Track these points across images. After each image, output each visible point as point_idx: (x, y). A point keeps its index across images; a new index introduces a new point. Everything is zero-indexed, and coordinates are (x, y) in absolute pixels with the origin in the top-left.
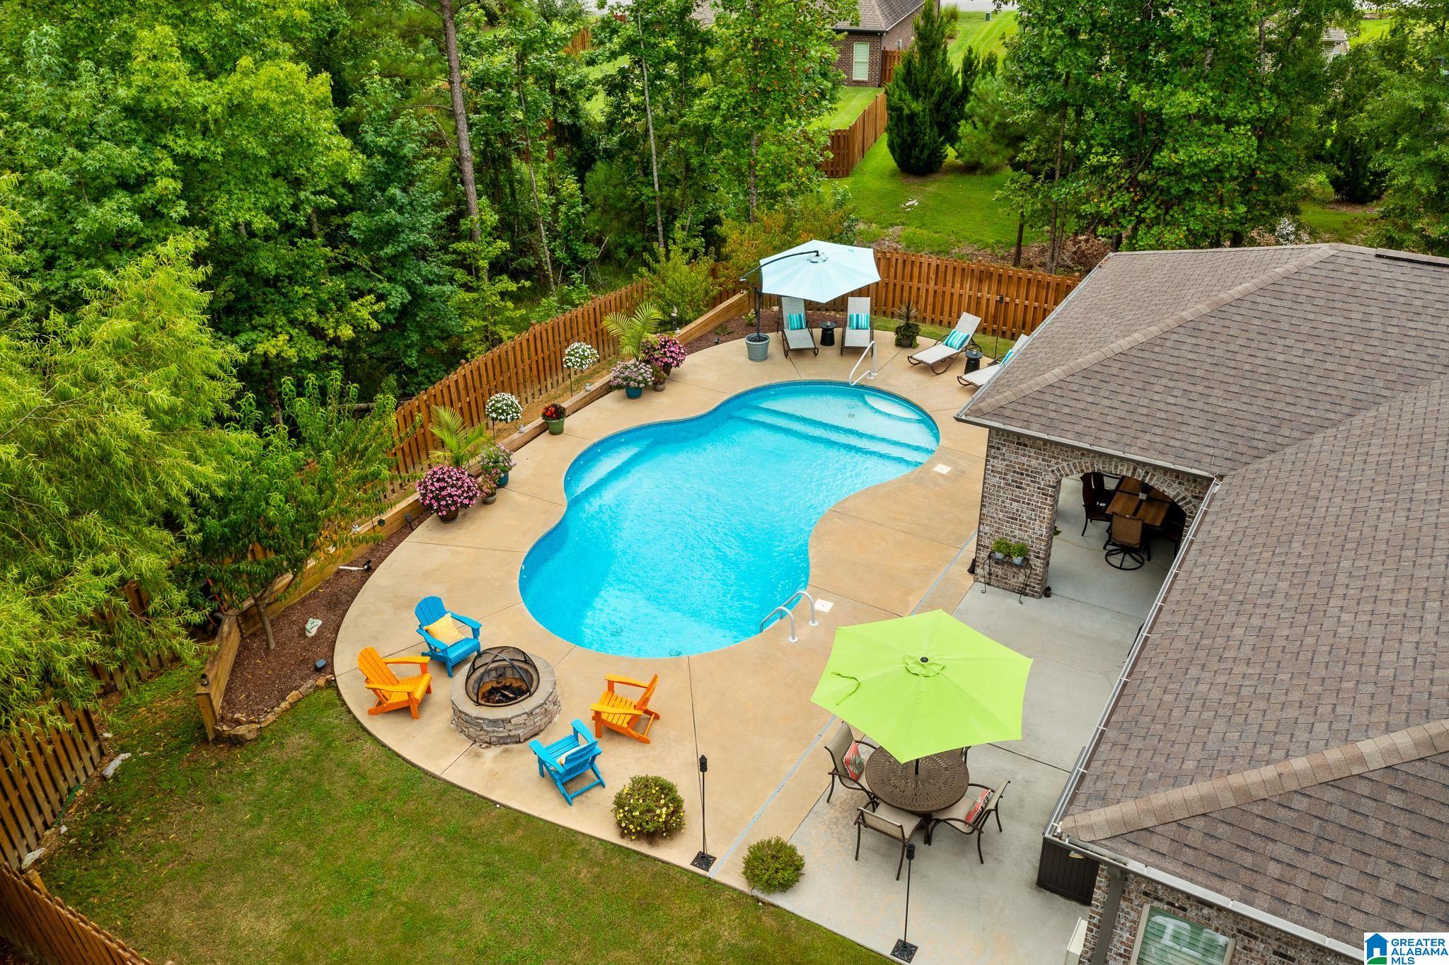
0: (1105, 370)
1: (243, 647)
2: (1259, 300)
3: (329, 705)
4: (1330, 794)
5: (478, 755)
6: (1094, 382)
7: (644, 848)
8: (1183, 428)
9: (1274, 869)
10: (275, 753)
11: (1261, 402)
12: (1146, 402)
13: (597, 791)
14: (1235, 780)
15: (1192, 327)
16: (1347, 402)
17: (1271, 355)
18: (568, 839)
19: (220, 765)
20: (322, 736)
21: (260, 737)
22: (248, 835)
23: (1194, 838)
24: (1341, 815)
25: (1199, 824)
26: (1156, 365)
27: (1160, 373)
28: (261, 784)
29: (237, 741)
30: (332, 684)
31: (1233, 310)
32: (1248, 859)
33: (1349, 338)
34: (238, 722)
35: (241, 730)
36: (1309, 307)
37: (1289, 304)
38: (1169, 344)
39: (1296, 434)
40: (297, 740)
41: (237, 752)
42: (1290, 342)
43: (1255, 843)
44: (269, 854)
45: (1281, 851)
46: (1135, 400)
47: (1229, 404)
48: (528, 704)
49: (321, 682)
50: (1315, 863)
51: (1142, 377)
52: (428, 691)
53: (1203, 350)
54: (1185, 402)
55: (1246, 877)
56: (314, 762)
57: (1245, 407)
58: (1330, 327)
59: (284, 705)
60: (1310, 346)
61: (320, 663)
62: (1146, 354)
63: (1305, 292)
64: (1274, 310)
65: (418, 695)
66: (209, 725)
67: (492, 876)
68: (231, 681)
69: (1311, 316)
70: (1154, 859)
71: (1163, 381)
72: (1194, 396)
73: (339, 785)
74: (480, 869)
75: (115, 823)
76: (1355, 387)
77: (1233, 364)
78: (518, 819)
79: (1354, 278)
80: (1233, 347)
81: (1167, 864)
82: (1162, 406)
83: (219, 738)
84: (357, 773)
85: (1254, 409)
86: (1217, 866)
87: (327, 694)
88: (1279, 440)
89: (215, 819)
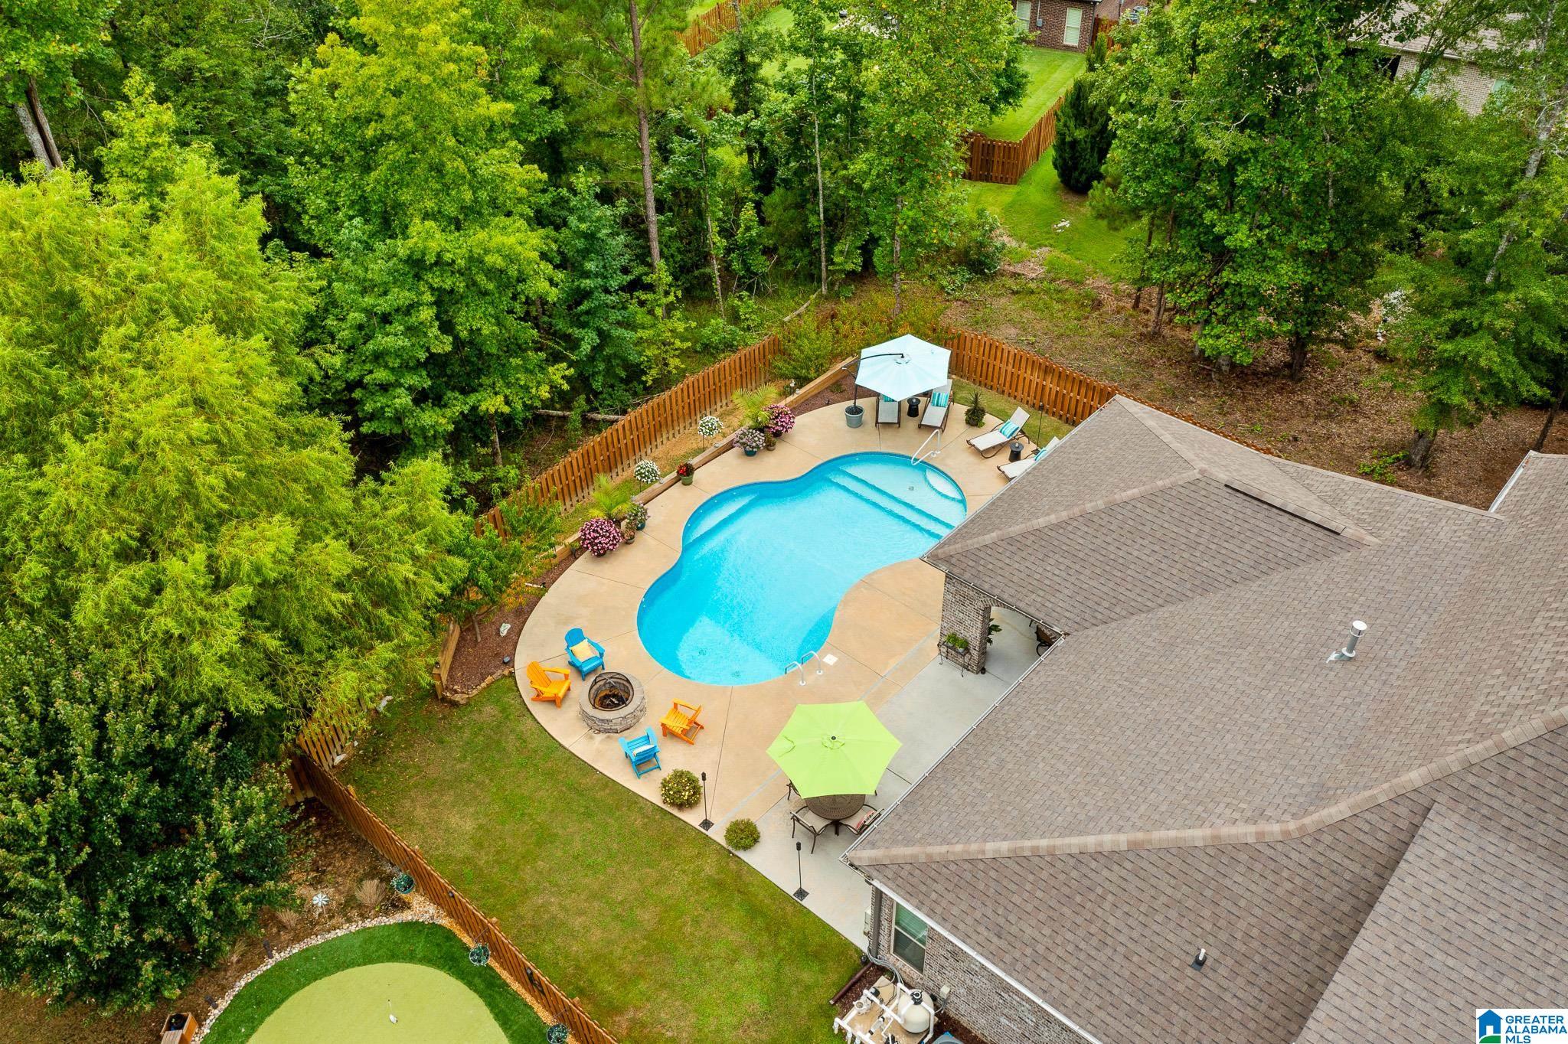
0: (1023, 540)
1: (462, 638)
2: (1139, 505)
3: (509, 689)
4: (967, 866)
5: (591, 738)
6: (1013, 549)
7: (675, 812)
8: (1058, 595)
9: (934, 896)
10: (475, 716)
11: (1111, 585)
12: (1040, 570)
13: (655, 772)
14: (929, 849)
15: (1088, 518)
16: (1163, 595)
17: (1130, 550)
18: (633, 800)
19: (444, 718)
20: (504, 710)
21: (468, 704)
22: (458, 766)
23: (904, 873)
24: (968, 876)
25: (908, 867)
26: (1056, 543)
27: (1057, 550)
28: (467, 734)
29: (454, 704)
30: (512, 675)
31: (1119, 510)
32: (924, 889)
33: (1183, 547)
34: (456, 692)
35: (457, 698)
36: (1167, 518)
37: (1155, 512)
38: (1070, 528)
39: (1124, 613)
40: (489, 710)
41: (455, 712)
42: (1145, 543)
43: (929, 882)
44: (469, 781)
45: (939, 888)
46: (1034, 568)
47: (1092, 583)
48: (624, 711)
49: (506, 672)
50: (951, 897)
51: (1045, 551)
52: (569, 689)
53: (1089, 537)
54: (1064, 574)
55: (921, 897)
56: (498, 727)
57: (1100, 587)
58: (1173, 535)
59: (483, 685)
60: (1157, 548)
61: (507, 659)
62: (1053, 534)
63: (1170, 505)
64: (1145, 515)
65: (561, 695)
66: (439, 691)
67: (588, 815)
68: (453, 662)
69: (1166, 525)
70: (885, 880)
71: (1057, 557)
72: (1072, 572)
73: (510, 743)
74: (582, 810)
75: (385, 745)
76: (1174, 586)
77: (1104, 552)
78: (608, 783)
79: (1204, 500)
80: (1109, 540)
81: (890, 883)
82: (1049, 575)
83: (444, 699)
84: (521, 738)
85: (1105, 589)
86: (909, 889)
87: (508, 681)
88: (1112, 615)
89: (440, 753)
